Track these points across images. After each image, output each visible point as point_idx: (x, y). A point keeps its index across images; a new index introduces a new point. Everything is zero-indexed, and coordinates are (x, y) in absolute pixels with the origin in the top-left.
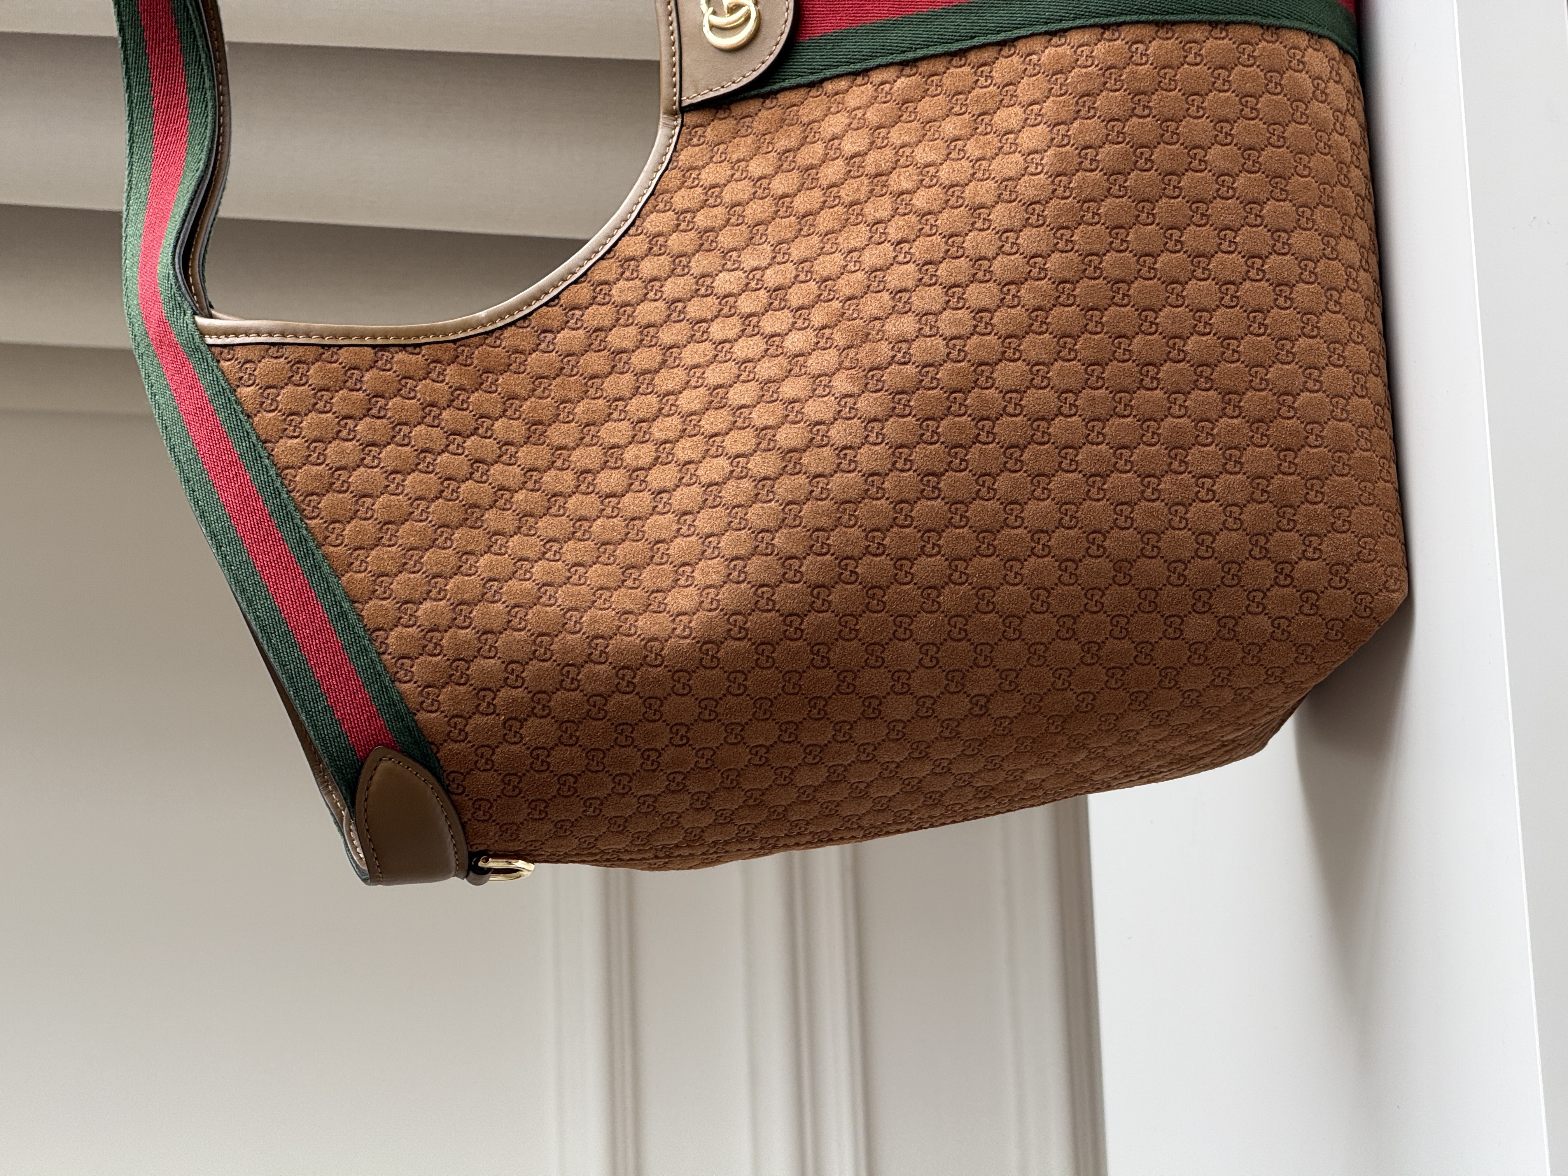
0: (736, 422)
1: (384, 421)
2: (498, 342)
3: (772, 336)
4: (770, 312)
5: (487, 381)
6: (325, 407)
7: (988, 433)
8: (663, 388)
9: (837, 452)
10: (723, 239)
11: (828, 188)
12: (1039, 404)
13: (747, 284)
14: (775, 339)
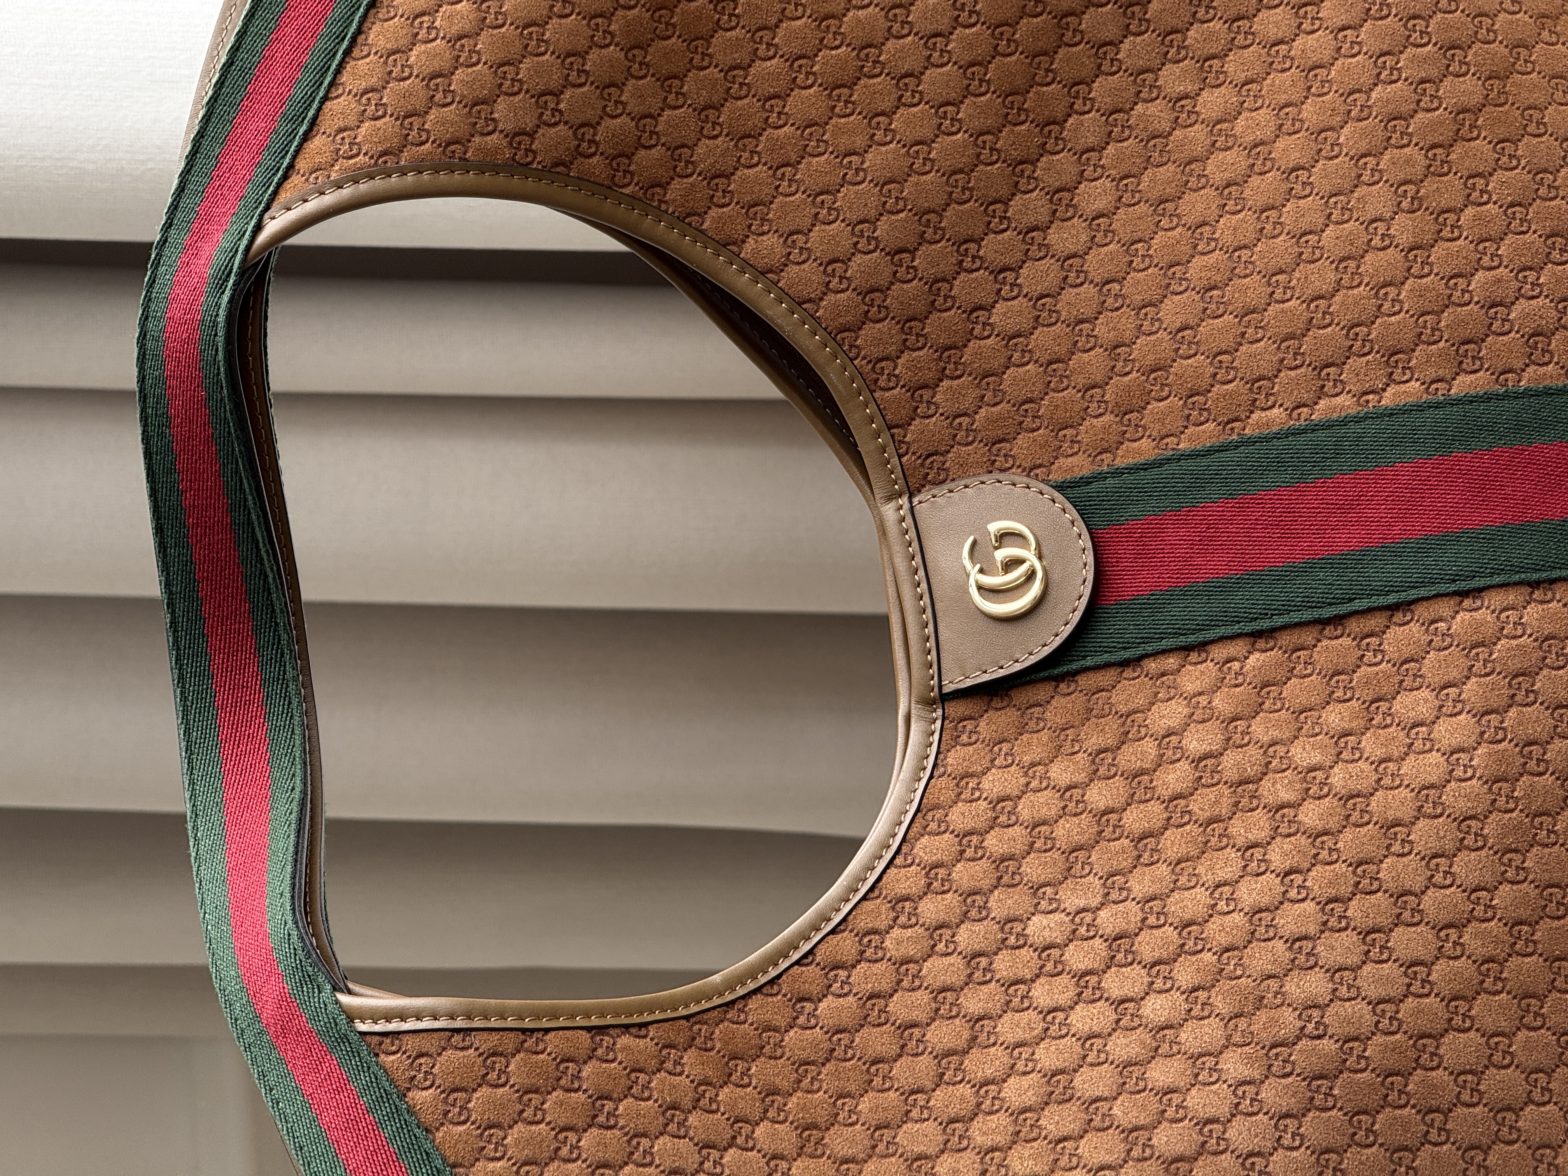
0: (1091, 1120)
1: (616, 1132)
2: (742, 1017)
3: (1123, 1001)
4: (1113, 969)
5: (736, 1071)
6: (535, 1115)
7: (1440, 1129)
8: (979, 1074)
9: (1240, 1160)
10: (1029, 870)
11: (1170, 801)
12: (1502, 1089)
13: (1074, 931)
14: (1127, 1005)
